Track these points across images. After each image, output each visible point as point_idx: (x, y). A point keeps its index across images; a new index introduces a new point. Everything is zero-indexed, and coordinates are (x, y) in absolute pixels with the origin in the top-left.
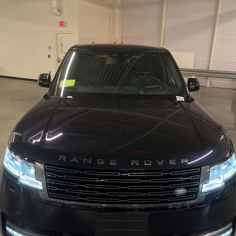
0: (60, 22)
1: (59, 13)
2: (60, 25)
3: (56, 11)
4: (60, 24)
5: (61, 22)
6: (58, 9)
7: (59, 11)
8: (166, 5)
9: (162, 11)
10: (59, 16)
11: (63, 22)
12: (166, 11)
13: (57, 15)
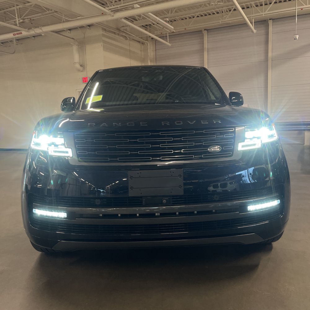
0: (83, 78)
1: (81, 68)
2: (84, 82)
3: (78, 66)
4: (83, 80)
5: (85, 78)
6: (81, 64)
7: (81, 66)
8: (207, 54)
9: (203, 60)
10: (82, 71)
11: (87, 78)
12: (208, 60)
13: (80, 70)
